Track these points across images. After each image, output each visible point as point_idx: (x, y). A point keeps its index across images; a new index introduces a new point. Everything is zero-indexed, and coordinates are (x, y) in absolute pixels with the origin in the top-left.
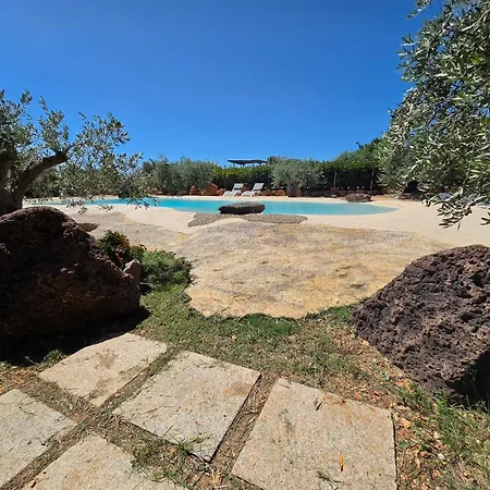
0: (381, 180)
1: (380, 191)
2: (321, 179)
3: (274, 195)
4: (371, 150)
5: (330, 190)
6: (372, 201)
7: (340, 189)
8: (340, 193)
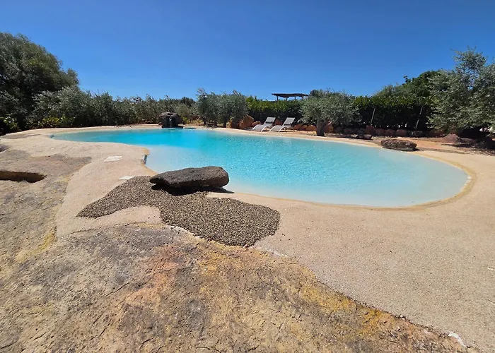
0: (432, 121)
1: (427, 132)
2: (355, 116)
3: (305, 130)
4: (419, 84)
5: (365, 128)
6: (417, 150)
7: (378, 127)
8: (377, 131)
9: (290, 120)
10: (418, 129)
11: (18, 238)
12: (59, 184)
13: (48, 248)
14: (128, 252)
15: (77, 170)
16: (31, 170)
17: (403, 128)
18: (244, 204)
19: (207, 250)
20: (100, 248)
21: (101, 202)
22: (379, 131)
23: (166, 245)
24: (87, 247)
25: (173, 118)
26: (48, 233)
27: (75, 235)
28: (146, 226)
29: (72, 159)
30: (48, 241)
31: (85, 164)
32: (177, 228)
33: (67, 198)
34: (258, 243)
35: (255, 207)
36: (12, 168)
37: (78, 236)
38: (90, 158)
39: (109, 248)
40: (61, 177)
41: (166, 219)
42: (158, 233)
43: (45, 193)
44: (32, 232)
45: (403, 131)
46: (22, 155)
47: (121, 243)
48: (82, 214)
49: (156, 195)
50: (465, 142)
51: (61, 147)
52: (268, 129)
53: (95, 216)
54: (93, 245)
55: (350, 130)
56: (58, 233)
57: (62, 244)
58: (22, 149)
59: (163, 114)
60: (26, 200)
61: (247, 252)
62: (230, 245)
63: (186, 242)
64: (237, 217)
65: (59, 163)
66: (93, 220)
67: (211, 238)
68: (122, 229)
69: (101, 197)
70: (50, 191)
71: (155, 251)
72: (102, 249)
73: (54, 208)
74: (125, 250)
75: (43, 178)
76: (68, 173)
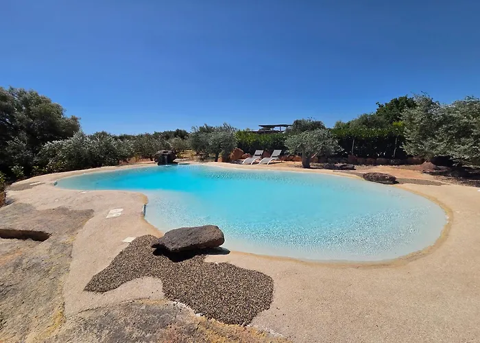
3: (291, 160)
4: (391, 109)
5: (347, 157)
6: (397, 183)
7: (359, 156)
8: (358, 160)
9: (277, 152)
10: (396, 157)
11: (27, 316)
12: (65, 246)
13: (56, 331)
14: (134, 336)
15: (81, 226)
16: (37, 228)
17: (382, 156)
18: (240, 270)
19: (207, 332)
20: (108, 331)
21: (106, 272)
22: (360, 160)
23: (169, 326)
24: (95, 331)
25: (169, 156)
26: (57, 311)
27: (82, 315)
28: (151, 302)
29: (75, 212)
30: (57, 321)
31: (88, 218)
32: (179, 304)
33: (73, 264)
34: (255, 320)
35: (250, 273)
36: (19, 226)
37: (87, 316)
38: (92, 211)
39: (116, 331)
40: (66, 236)
41: (168, 294)
42: (161, 312)
43: (51, 257)
44: (41, 309)
45: (383, 159)
46: (28, 209)
47: (127, 324)
48: (89, 288)
49: (158, 261)
50: (440, 169)
51: (65, 198)
52: (257, 161)
53: (103, 291)
54: (101, 328)
55: (333, 159)
56: (67, 313)
57: (70, 327)
58: (28, 202)
59: (159, 152)
60: (33, 266)
61: (246, 332)
62: (229, 323)
63: (188, 322)
64: (233, 288)
65: (63, 218)
66: (99, 296)
67: (211, 316)
68: (128, 307)
69: (106, 266)
70: (55, 254)
71: (159, 335)
72: (110, 332)
73: (62, 279)
74: (131, 334)
75: (48, 237)
76: (73, 231)
